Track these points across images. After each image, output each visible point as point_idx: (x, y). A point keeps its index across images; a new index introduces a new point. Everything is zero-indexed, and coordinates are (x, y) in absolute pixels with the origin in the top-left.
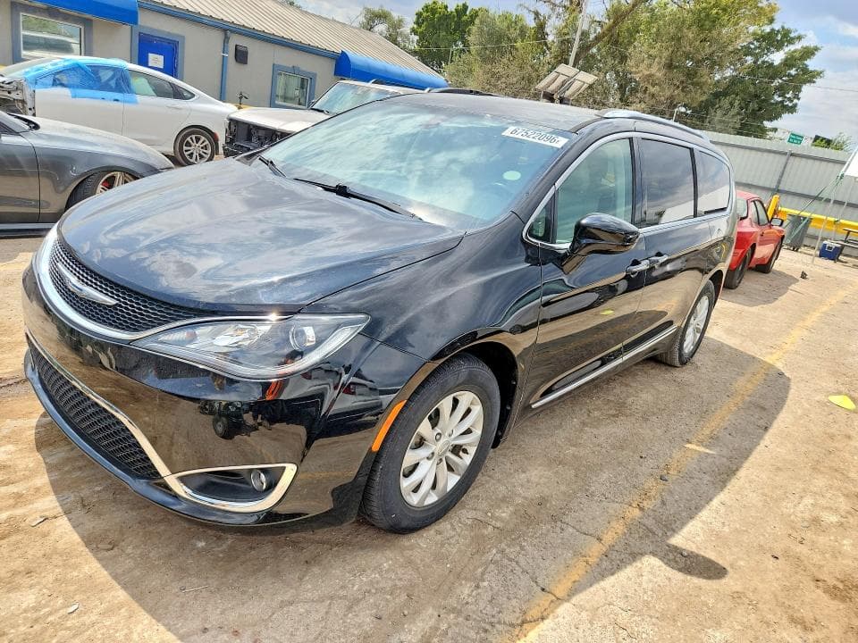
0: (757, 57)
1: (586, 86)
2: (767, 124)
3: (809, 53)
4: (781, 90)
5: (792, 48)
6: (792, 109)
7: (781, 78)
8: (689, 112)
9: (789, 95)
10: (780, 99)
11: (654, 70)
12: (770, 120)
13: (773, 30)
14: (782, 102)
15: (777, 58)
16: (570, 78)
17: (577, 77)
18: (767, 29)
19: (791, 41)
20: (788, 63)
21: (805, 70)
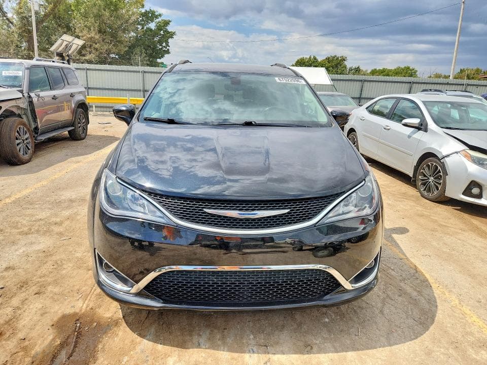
0: (143, 25)
1: (79, 47)
2: (159, 60)
3: (167, 23)
4: (160, 42)
5: (157, 20)
6: (168, 52)
7: (157, 36)
8: (117, 57)
9: (164, 44)
10: (160, 47)
11: (93, 35)
12: (160, 58)
13: (146, 11)
14: (162, 48)
15: (152, 26)
16: (70, 42)
17: (74, 42)
18: (143, 11)
19: (157, 17)
20: (159, 28)
21: (166, 32)
